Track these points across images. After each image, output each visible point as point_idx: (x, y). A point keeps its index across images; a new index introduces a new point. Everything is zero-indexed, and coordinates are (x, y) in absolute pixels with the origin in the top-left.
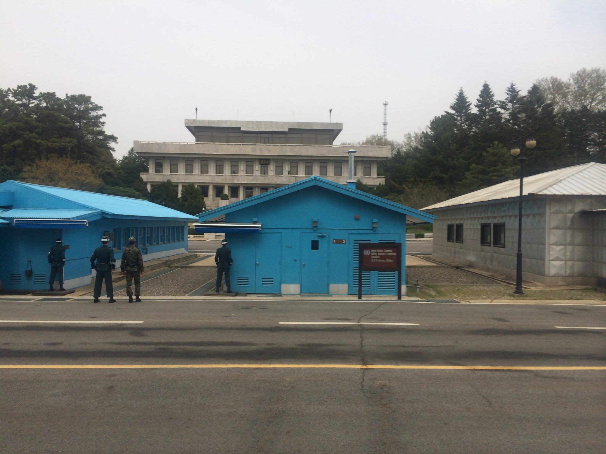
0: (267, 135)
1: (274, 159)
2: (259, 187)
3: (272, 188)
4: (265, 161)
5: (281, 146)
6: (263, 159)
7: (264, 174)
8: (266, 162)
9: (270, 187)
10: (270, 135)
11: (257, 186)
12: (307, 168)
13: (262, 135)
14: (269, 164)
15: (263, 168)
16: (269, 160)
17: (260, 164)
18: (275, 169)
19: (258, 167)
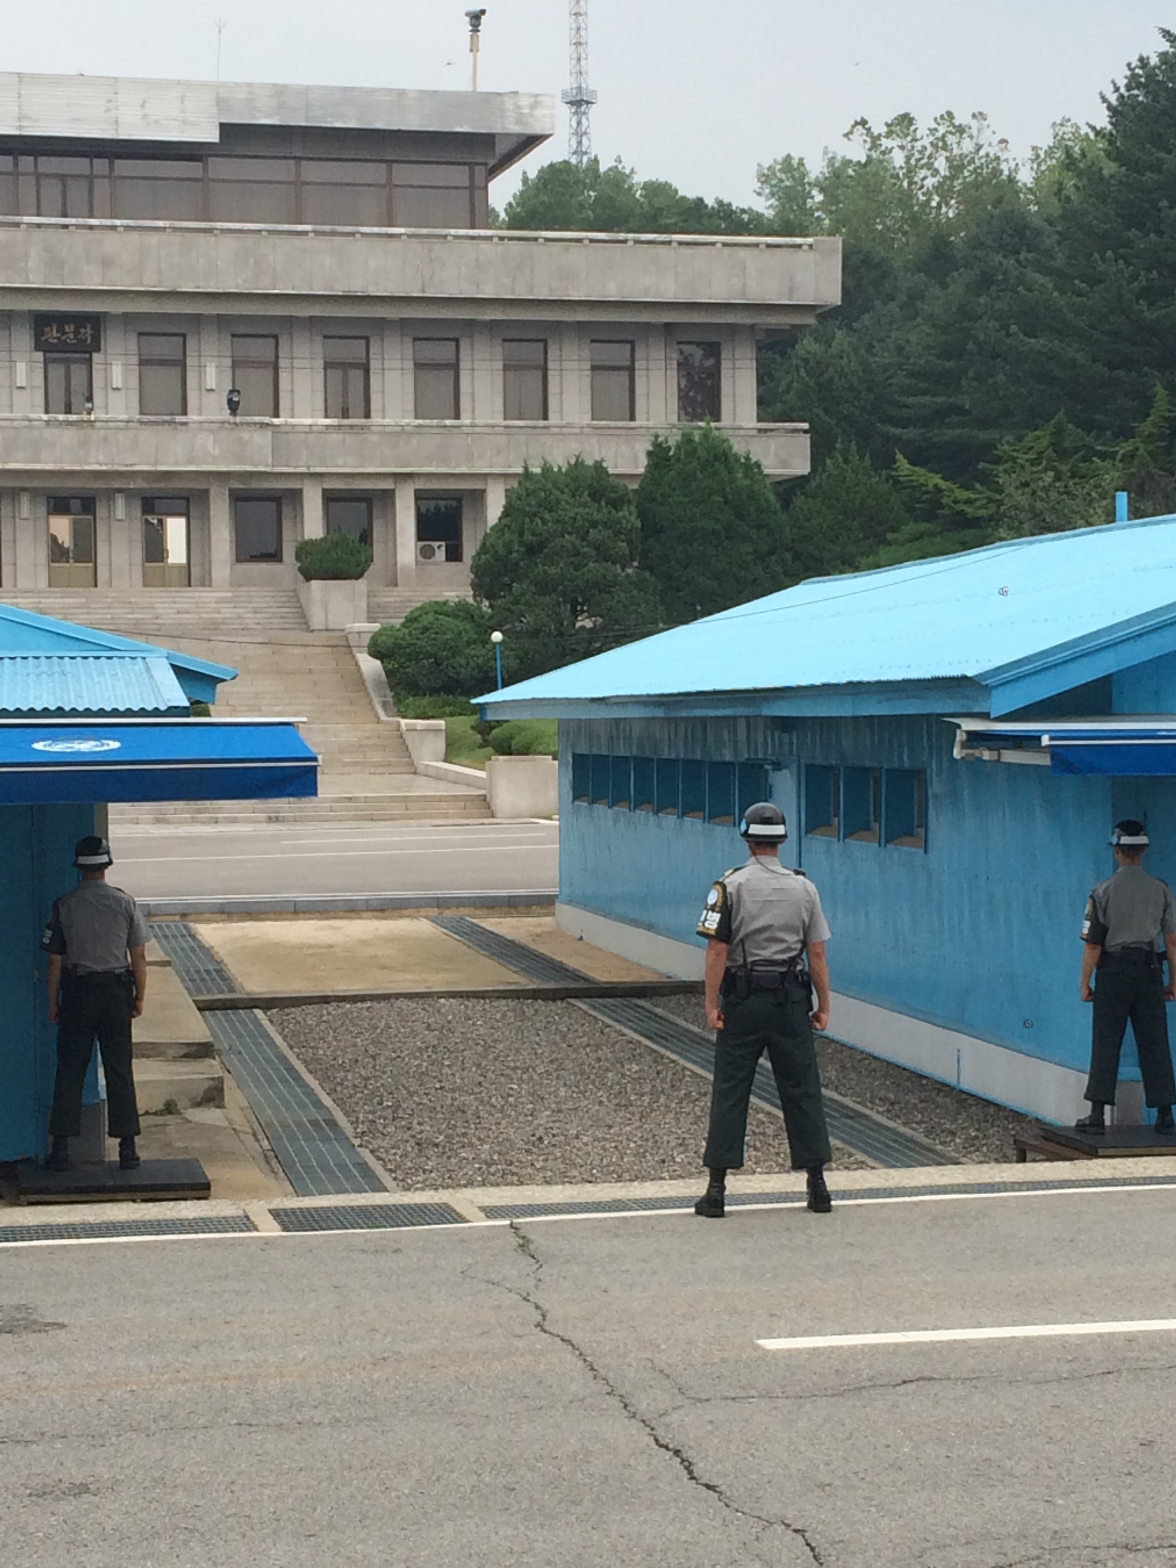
0: (79, 165)
1: (127, 318)
2: (34, 493)
3: (120, 502)
4: (70, 328)
5: (177, 238)
6: (61, 319)
7: (68, 411)
8: (76, 332)
9: (110, 494)
10: (101, 165)
11: (24, 489)
12: (336, 375)
13: (49, 164)
14: (97, 347)
15: (57, 372)
16: (96, 321)
17: (40, 345)
18: (134, 382)
19: (31, 370)
